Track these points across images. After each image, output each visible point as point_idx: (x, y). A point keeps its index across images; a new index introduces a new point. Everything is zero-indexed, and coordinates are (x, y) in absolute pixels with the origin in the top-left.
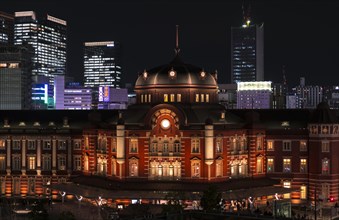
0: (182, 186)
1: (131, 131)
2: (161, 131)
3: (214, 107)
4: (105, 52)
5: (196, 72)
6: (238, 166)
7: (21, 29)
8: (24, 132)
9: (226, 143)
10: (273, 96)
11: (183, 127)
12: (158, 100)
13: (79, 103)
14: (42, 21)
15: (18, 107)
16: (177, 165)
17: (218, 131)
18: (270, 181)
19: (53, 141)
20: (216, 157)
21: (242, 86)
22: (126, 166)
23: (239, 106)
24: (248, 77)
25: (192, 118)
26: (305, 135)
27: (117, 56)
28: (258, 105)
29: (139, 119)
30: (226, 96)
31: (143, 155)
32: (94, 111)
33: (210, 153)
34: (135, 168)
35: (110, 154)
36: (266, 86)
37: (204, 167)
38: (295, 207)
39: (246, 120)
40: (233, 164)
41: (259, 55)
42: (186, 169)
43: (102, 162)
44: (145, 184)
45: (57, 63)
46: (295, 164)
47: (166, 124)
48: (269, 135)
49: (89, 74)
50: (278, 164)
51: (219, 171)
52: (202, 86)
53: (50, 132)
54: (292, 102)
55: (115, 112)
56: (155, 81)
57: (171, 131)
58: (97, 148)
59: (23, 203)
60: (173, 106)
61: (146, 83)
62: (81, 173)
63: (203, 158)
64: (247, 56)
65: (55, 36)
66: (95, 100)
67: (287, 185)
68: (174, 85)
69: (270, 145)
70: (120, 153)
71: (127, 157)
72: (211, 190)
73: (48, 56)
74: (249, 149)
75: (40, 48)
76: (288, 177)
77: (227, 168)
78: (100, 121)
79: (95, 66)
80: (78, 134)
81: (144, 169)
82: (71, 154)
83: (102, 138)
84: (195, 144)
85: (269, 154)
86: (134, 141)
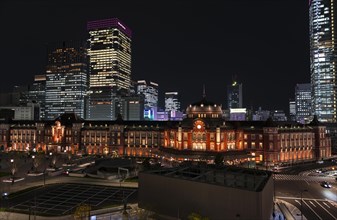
0: (207, 153)
1: (185, 129)
2: (197, 130)
3: (220, 120)
4: (174, 96)
5: (212, 105)
6: (231, 145)
7: (140, 88)
8: (141, 130)
9: (226, 136)
10: (246, 115)
11: (207, 128)
12: (196, 117)
13: (163, 118)
14: (148, 84)
15: (138, 119)
16: (204, 144)
17: (222, 130)
18: (245, 152)
19: (152, 134)
20: (221, 141)
21: (233, 111)
22: (183, 144)
23: (231, 119)
24: (235, 107)
25: (211, 124)
26: (262, 132)
27: (178, 98)
28: (240, 119)
29: (188, 124)
30: (225, 115)
31: (190, 140)
32: (169, 121)
33: (218, 140)
34: (186, 145)
35: (176, 139)
36: (243, 110)
37: (216, 145)
38: (257, 164)
39: (235, 125)
40: (229, 144)
41: (240, 97)
42: (208, 146)
43: (172, 142)
44: (190, 152)
45: (154, 102)
46: (257, 144)
47: (199, 127)
48: (245, 132)
49: (167, 106)
50: (249, 145)
51: (222, 148)
52: (215, 110)
53: (151, 130)
54: (256, 118)
55: (178, 122)
56: (195, 108)
57: (201, 130)
58: (170, 136)
59: (140, 158)
60: (203, 119)
61: (191, 110)
62: (163, 147)
63: (215, 142)
64: (235, 98)
65: (153, 90)
66: (170, 117)
67: (253, 154)
68: (203, 111)
69: (246, 137)
70: (180, 139)
71: (183, 141)
72: (219, 156)
73: (151, 98)
74: (236, 138)
75: (147, 95)
76: (254, 151)
77: (226, 146)
78: (172, 125)
79: (170, 102)
80: (163, 131)
81: (190, 146)
82: (159, 139)
83: (172, 133)
84: (212, 135)
85: (245, 140)
86: (186, 134)
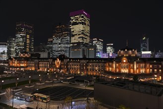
0: (129, 75)
1: (117, 62)
2: (124, 63)
3: (136, 58)
4: (111, 46)
5: (132, 50)
6: (143, 71)
7: (94, 42)
8: (95, 62)
9: (139, 66)
10: (151, 55)
11: (129, 62)
12: (123, 56)
13: (106, 57)
14: (98, 40)
15: (93, 57)
16: (127, 70)
17: (137, 63)
18: (151, 75)
19: (100, 64)
20: (137, 69)
21: (143, 53)
22: (116, 70)
23: (142, 57)
24: (144, 50)
25: (131, 60)
26: (161, 64)
27: (113, 47)
28: (147, 57)
29: (119, 60)
30: (139, 55)
31: (120, 67)
32: (109, 58)
33: (135, 68)
34: (118, 70)
35: (112, 67)
36: (150, 52)
37: (134, 71)
38: (158, 81)
39: (144, 60)
40: (141, 70)
41: (147, 45)
42: (129, 71)
43: (110, 69)
44: (120, 74)
45: (101, 49)
46: (158, 71)
47: (125, 61)
48: (151, 64)
49: (108, 51)
50: (153, 71)
51: (137, 72)
52: (133, 53)
53: (100, 62)
54: (157, 56)
55: (113, 58)
56: (122, 52)
57: (126, 63)
58: (109, 66)
59: (94, 76)
60: (126, 57)
61: (120, 52)
62: (106, 71)
63: (134, 69)
64: (144, 46)
65: (101, 43)
66: (109, 56)
67: (156, 76)
68: (126, 53)
69: (151, 66)
70: (114, 67)
71: (116, 68)
72: (136, 76)
73: (99, 47)
74: (145, 67)
75: (98, 46)
76: (156, 74)
78: (110, 60)
79: (109, 49)
80: (106, 63)
81: (120, 71)
82: (104, 67)
83: (111, 64)
84: (132, 65)
85: (151, 68)
86: (117, 65)
